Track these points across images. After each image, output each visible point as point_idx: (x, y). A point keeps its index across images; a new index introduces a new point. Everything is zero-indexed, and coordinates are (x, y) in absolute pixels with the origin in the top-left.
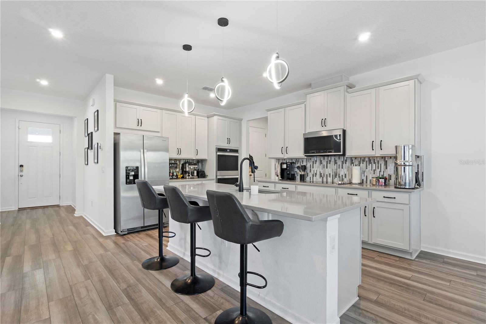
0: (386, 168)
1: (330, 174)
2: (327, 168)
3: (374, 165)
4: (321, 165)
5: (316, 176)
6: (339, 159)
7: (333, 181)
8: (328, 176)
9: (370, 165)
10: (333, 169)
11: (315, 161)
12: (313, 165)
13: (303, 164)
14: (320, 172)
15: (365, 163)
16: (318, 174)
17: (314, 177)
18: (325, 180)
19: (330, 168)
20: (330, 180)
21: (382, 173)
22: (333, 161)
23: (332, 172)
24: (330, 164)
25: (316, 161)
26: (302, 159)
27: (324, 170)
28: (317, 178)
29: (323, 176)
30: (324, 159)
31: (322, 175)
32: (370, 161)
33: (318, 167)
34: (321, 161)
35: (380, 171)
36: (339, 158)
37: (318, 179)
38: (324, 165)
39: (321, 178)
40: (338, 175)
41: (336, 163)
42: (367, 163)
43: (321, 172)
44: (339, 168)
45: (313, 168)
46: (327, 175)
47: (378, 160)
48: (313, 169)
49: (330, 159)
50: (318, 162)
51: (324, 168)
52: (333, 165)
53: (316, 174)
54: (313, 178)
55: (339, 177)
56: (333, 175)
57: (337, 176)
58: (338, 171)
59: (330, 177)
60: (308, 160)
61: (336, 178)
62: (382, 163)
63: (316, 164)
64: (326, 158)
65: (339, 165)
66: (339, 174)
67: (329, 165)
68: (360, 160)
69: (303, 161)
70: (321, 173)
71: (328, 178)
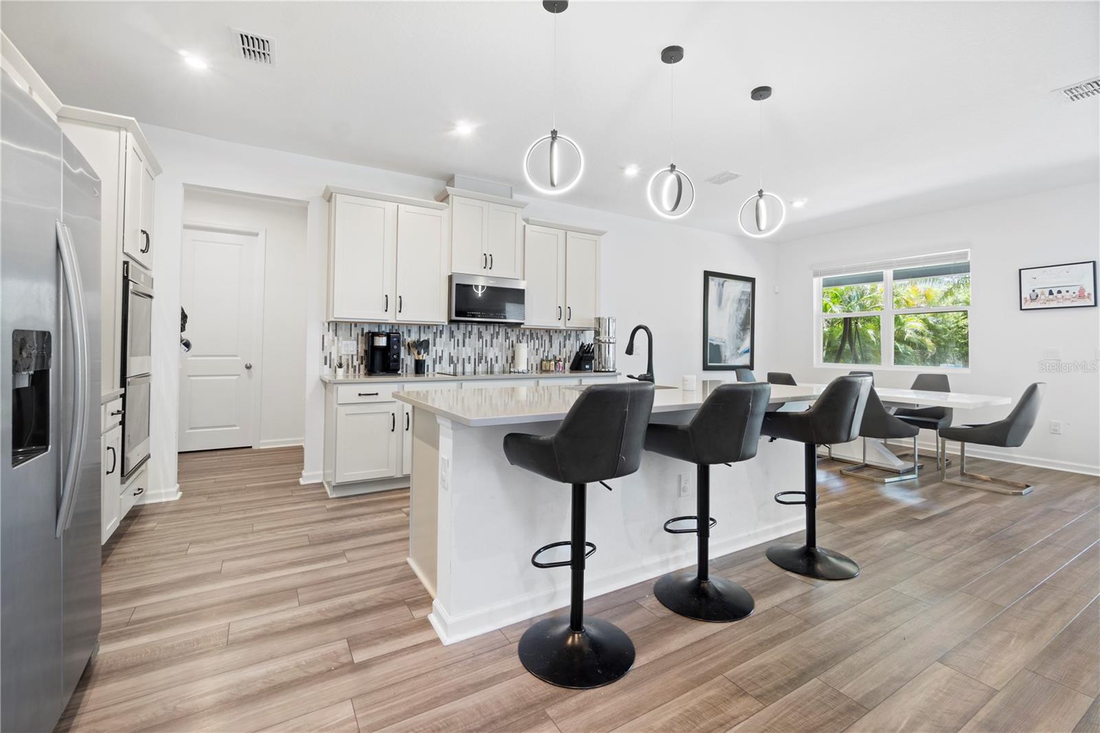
0: (551, 347)
1: (470, 357)
2: (464, 346)
3: (537, 341)
4: (452, 340)
5: (440, 363)
6: (486, 330)
7: (475, 370)
8: (466, 361)
9: (532, 341)
10: (475, 349)
11: (439, 332)
12: (435, 340)
13: (409, 336)
14: (450, 353)
15: (525, 338)
16: (446, 357)
17: (437, 365)
18: (459, 369)
19: (470, 346)
20: (469, 368)
21: (546, 354)
22: (475, 334)
23: (473, 354)
24: (470, 338)
25: (441, 331)
26: (407, 327)
27: (458, 349)
28: (444, 366)
29: (456, 362)
30: (458, 329)
31: (455, 359)
32: (532, 334)
33: (445, 344)
34: (453, 332)
35: (544, 351)
36: (486, 327)
37: (446, 367)
38: (458, 340)
39: (452, 365)
40: (484, 358)
41: (480, 337)
42: (527, 338)
43: (452, 355)
44: (486, 346)
45: (435, 345)
46: (464, 359)
47: (542, 334)
48: (434, 348)
49: (470, 330)
50: (446, 334)
51: (458, 346)
52: (475, 341)
53: (441, 358)
54: (434, 366)
55: (486, 362)
56: (475, 359)
57: (483, 361)
58: (484, 351)
59: (469, 363)
60: (422, 329)
61: (480, 365)
62: (546, 338)
63: (441, 337)
64: (462, 326)
65: (486, 341)
66: (486, 357)
67: (467, 340)
68: (518, 333)
69: (409, 331)
70: (452, 357)
71: (466, 364)
